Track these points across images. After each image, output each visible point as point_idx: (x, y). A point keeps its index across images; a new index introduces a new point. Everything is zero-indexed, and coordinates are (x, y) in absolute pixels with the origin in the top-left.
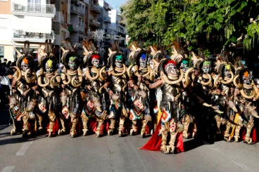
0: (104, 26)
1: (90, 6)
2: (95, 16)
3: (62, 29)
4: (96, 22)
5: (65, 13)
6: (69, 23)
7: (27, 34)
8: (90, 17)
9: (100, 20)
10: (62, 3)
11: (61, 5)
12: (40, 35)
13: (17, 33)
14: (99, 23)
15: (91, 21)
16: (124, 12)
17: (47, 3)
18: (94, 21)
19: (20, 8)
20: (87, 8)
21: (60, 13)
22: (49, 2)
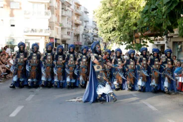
0: (84, 24)
1: (74, 10)
2: (78, 17)
3: (56, 26)
4: (79, 22)
5: (57, 15)
6: (60, 22)
7: (32, 30)
8: (75, 18)
9: (81, 20)
10: (56, 9)
11: (55, 10)
12: (41, 31)
13: (26, 30)
14: (81, 22)
15: (76, 21)
17: (46, 9)
18: (77, 21)
19: (27, 13)
20: (72, 12)
21: (54, 16)
22: (47, 8)
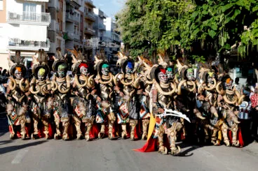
0: (99, 34)
1: (84, 14)
2: (90, 24)
3: (57, 37)
4: (91, 30)
5: (60, 21)
6: (64, 31)
7: (22, 42)
8: (85, 25)
9: (95, 28)
10: (58, 11)
11: (56, 14)
12: (36, 44)
13: (12, 42)
14: (94, 31)
15: (86, 29)
16: (119, 20)
17: (42, 11)
18: (89, 29)
19: (15, 16)
20: (82, 16)
21: (55, 22)
22: (45, 10)
